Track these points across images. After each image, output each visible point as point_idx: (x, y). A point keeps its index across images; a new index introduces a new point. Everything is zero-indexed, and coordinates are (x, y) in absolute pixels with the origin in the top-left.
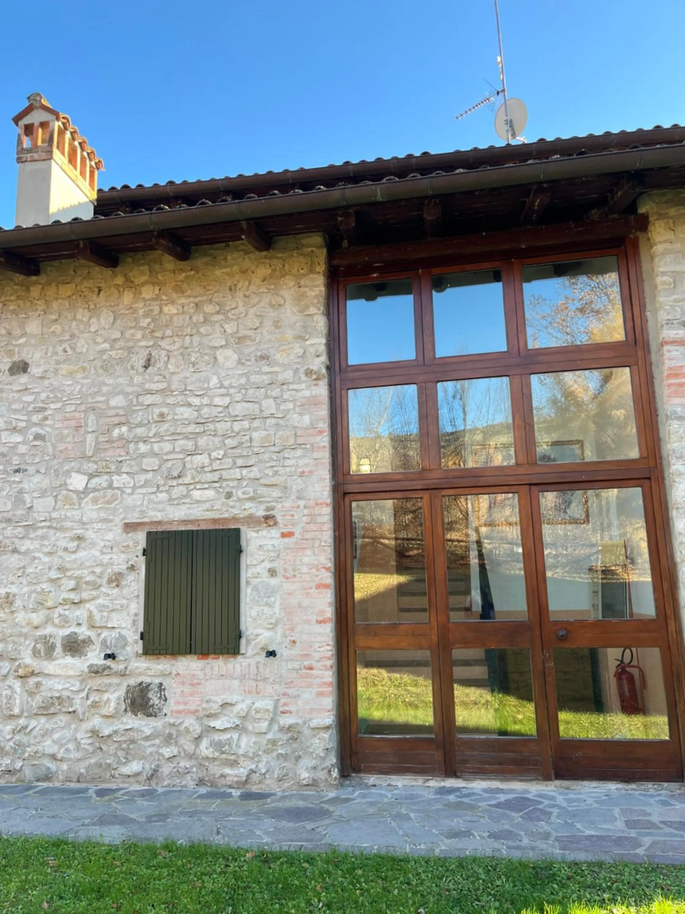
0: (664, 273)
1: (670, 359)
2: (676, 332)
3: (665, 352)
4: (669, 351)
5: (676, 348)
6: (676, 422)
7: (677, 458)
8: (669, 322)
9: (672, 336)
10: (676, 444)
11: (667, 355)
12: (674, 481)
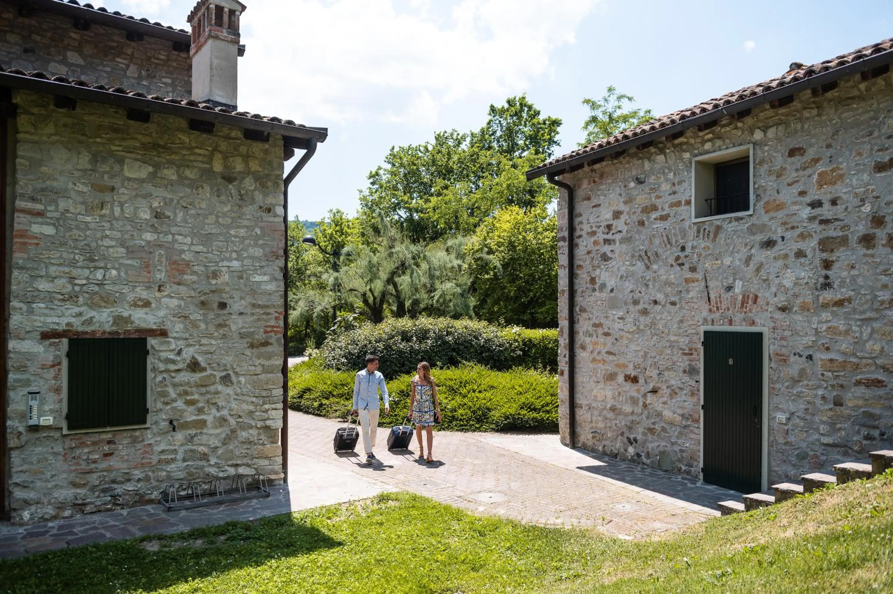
0: (22, 157)
1: (18, 223)
2: (26, 203)
3: (16, 218)
4: (18, 217)
5: (24, 216)
6: (17, 270)
7: (14, 297)
8: (22, 195)
9: (22, 206)
10: (15, 287)
11: (16, 220)
12: (10, 314)
